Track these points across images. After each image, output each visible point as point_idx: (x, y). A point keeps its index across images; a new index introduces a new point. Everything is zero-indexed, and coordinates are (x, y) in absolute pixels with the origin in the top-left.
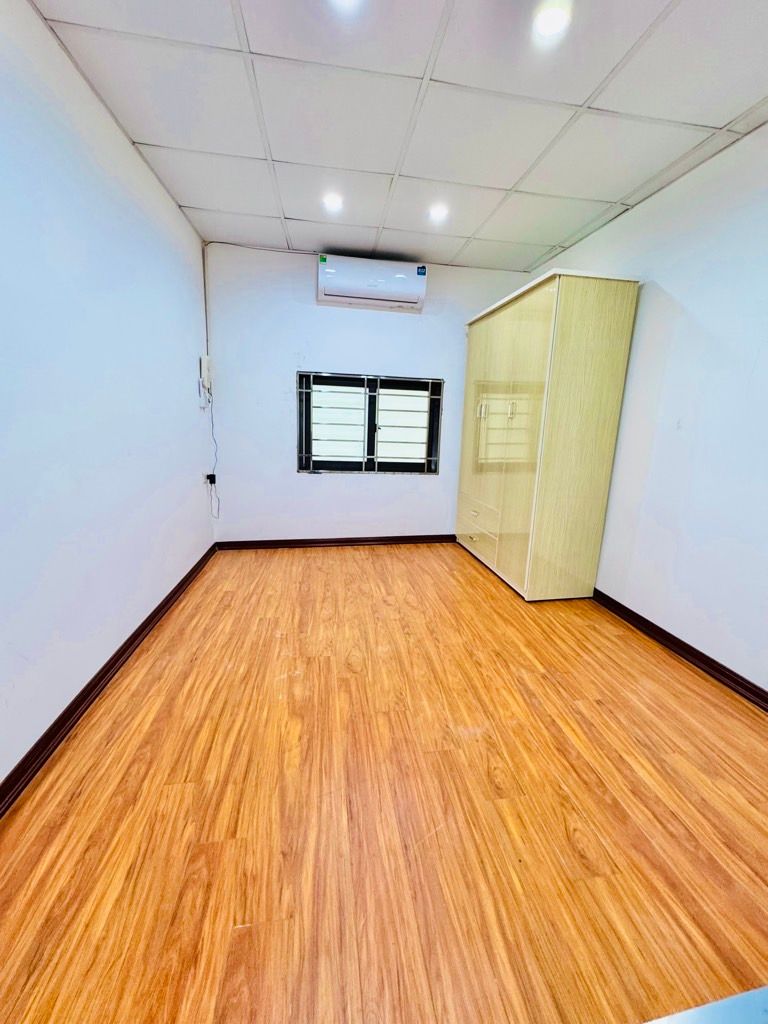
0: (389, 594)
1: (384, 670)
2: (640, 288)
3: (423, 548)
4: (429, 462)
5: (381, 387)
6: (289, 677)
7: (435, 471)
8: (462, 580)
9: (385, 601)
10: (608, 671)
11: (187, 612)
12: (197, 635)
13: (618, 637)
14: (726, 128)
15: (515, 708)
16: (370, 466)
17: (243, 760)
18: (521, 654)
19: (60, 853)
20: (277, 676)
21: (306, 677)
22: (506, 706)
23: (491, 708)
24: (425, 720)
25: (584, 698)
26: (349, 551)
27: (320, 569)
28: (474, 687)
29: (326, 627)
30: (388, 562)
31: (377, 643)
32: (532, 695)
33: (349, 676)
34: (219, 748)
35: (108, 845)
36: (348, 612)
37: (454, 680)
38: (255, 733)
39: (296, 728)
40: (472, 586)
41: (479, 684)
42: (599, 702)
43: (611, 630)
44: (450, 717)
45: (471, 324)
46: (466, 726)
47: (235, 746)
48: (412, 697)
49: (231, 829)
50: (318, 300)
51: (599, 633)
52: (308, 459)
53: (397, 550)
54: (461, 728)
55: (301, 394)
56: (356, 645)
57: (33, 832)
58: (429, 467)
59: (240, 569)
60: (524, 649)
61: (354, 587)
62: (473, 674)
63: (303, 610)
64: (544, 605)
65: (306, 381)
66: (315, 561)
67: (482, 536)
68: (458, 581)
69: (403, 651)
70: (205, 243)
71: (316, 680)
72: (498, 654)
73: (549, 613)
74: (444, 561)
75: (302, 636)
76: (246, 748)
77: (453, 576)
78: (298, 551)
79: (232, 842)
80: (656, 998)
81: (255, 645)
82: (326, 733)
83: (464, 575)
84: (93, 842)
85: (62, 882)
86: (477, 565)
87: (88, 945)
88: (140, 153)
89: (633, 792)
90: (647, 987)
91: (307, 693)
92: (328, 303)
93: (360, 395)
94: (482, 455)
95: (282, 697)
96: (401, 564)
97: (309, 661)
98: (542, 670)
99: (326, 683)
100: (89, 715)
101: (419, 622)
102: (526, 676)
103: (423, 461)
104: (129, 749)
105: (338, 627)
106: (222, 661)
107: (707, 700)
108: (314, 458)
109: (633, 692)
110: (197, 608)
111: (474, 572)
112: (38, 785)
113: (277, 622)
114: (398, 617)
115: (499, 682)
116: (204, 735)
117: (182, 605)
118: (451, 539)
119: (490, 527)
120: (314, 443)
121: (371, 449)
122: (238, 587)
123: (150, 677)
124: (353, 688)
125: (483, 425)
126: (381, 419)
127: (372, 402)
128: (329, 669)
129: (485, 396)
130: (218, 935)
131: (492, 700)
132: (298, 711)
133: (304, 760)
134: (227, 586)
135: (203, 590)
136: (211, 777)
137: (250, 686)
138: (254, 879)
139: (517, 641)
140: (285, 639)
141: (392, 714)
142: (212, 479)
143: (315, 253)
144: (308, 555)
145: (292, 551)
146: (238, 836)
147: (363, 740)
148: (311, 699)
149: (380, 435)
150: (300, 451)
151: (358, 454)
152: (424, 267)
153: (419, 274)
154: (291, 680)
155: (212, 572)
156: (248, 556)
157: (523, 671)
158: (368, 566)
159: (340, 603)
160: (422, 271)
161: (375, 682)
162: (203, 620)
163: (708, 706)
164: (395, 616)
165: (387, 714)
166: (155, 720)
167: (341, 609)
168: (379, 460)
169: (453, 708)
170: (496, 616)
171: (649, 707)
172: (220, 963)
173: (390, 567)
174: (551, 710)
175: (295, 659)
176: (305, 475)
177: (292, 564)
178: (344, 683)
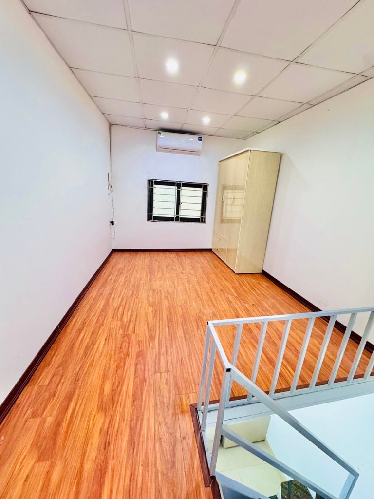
0: (183, 270)
1: (180, 294)
2: (282, 155)
3: (198, 253)
4: (202, 218)
5: (182, 186)
6: (147, 295)
7: (204, 222)
8: (212, 266)
9: (182, 273)
10: (260, 297)
11: (107, 274)
12: (112, 281)
13: (267, 286)
14: (308, 103)
15: (224, 305)
16: (177, 219)
17: (134, 316)
18: (230, 291)
19: (84, 335)
20: (143, 294)
21: (153, 295)
22: (221, 305)
23: (216, 305)
24: (194, 308)
25: (248, 303)
26: (168, 254)
27: (156, 260)
28: (211, 300)
29: (159, 281)
30: (184, 259)
31: (178, 286)
32: (231, 302)
33: (168, 295)
34: (126, 313)
35: (98, 334)
36: (167, 276)
37: (205, 297)
38: (138, 310)
39: (151, 309)
40: (216, 268)
41: (213, 299)
42: (253, 305)
43: (265, 283)
44: (202, 307)
45: (220, 161)
46: (207, 310)
47: (131, 312)
48: (190, 301)
49: (133, 331)
50: (157, 149)
51: (261, 285)
52: (152, 216)
53: (187, 254)
54: (205, 310)
55: (149, 188)
56: (170, 286)
57: (75, 330)
58: (201, 220)
59: (125, 259)
60: (231, 289)
61: (170, 267)
62: (212, 296)
63: (150, 275)
64: (242, 275)
65: (151, 183)
66: (154, 257)
67: (222, 249)
68: (211, 266)
69: (188, 288)
70: (111, 125)
71: (157, 297)
72: (221, 290)
73: (243, 278)
74: (206, 259)
75: (151, 283)
76: (135, 313)
77: (209, 264)
78: (147, 254)
79: (133, 334)
80: (247, 364)
81: (134, 286)
82: (161, 311)
83: (213, 264)
84: (93, 333)
85: (87, 340)
86: (219, 261)
87: (99, 352)
88: (93, 100)
89: (256, 327)
90: (245, 362)
91: (154, 300)
92: (161, 151)
93: (173, 190)
94: (224, 216)
95: (145, 301)
96: (189, 260)
97: (154, 291)
98: (236, 295)
99: (160, 298)
100: (81, 304)
101: (194, 280)
102: (230, 297)
103: (199, 218)
104: (97, 313)
105: (164, 281)
106: (123, 290)
107: (290, 305)
108: (154, 215)
109: (266, 302)
110: (110, 273)
111: (217, 263)
112: (71, 321)
113: (141, 278)
114: (186, 278)
115: (220, 298)
116: (121, 310)
117: (104, 272)
118: (210, 250)
119: (224, 246)
120: (154, 209)
121: (178, 212)
122: (125, 266)
123: (99, 294)
124: (170, 299)
125: (225, 203)
126: (182, 200)
127: (179, 192)
128: (161, 294)
129: (226, 191)
130: (133, 351)
131: (217, 303)
132: (150, 305)
133: (154, 317)
134: (120, 266)
135: (111, 267)
136: (125, 319)
137: (134, 297)
138: (142, 342)
139: (229, 286)
140: (144, 284)
141: (183, 306)
142: (112, 223)
143: (156, 130)
144: (151, 255)
145: (144, 253)
146: (136, 333)
147: (173, 312)
148: (155, 301)
149: (181, 206)
150: (148, 212)
151: (172, 214)
152: (201, 138)
153: (199, 140)
154: (148, 296)
155: (113, 261)
156: (127, 255)
157: (229, 295)
158: (175, 260)
159: (165, 273)
160: (200, 139)
161: (177, 298)
162: (113, 277)
163: (289, 306)
164: (185, 277)
165: (181, 306)
166: (103, 306)
167: (165, 275)
168: (181, 217)
169: (203, 305)
170: (223, 278)
171: (269, 306)
172: (135, 356)
173: (184, 260)
174: (236, 306)
175: (149, 290)
176: (150, 222)
177: (145, 259)
178: (166, 297)
